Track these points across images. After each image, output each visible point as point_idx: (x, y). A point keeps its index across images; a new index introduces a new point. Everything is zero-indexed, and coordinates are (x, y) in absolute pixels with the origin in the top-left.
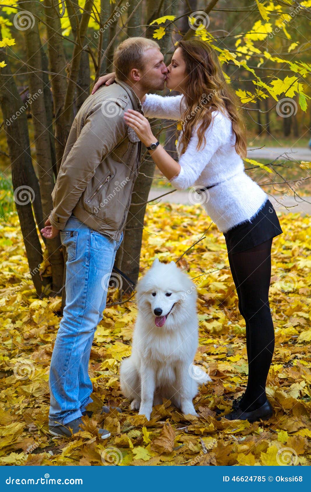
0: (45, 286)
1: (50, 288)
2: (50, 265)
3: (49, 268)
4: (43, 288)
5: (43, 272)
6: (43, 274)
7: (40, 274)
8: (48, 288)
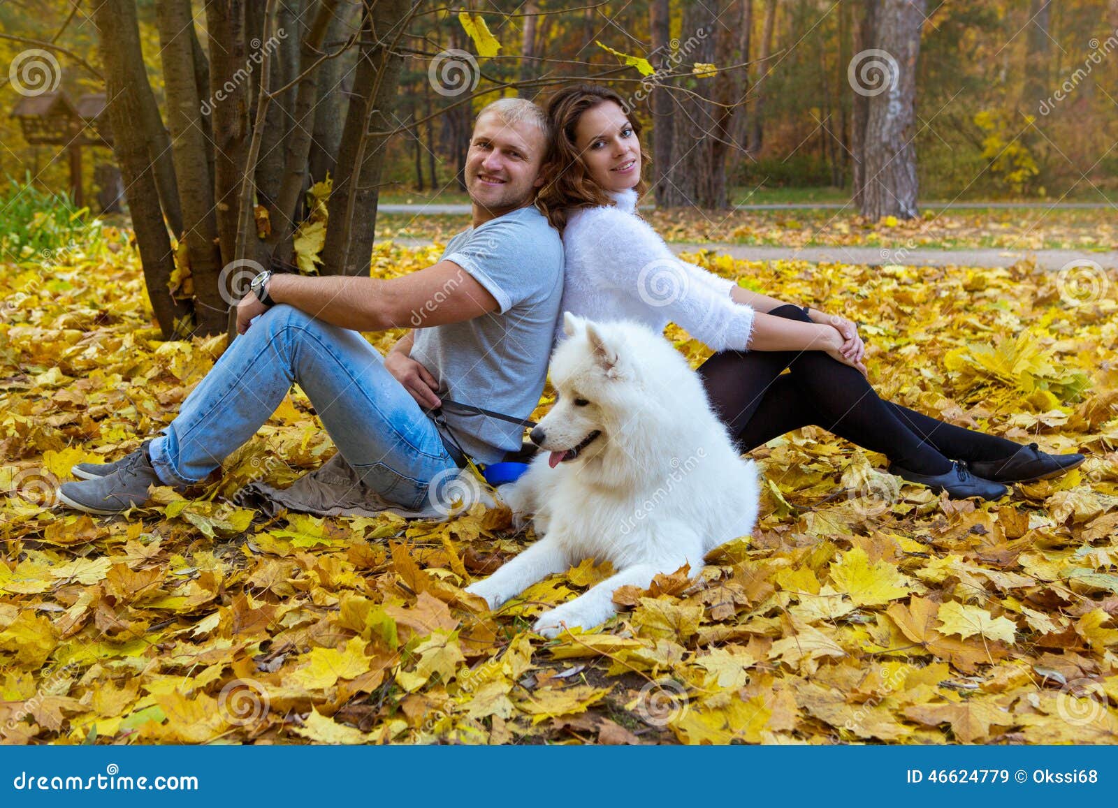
0: (180, 318)
1: (190, 324)
2: (191, 276)
3: (189, 282)
4: (176, 322)
5: (176, 288)
6: (176, 293)
7: (171, 293)
8: (186, 324)
